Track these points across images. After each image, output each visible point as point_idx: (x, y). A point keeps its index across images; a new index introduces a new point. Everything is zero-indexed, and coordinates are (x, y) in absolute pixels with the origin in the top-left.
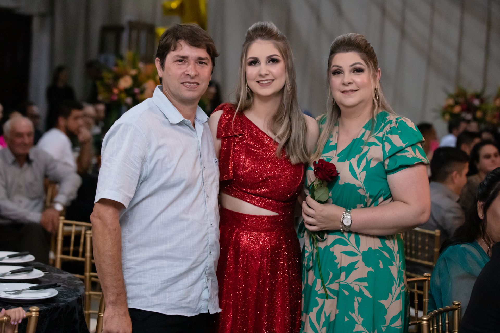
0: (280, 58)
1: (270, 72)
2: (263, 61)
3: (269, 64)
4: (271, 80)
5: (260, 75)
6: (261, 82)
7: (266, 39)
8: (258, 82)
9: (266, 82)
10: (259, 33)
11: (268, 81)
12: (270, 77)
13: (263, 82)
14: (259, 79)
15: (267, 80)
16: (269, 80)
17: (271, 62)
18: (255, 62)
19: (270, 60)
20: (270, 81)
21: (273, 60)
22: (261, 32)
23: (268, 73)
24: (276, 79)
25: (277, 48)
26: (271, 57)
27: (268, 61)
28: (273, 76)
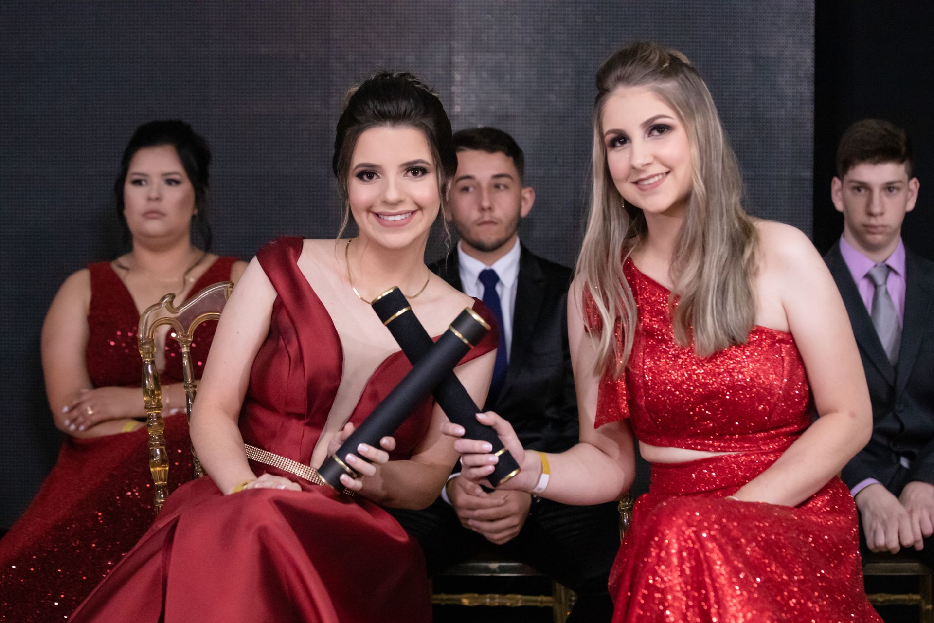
1: (656, 158)
2: (637, 133)
4: (662, 174)
5: (635, 169)
6: (643, 183)
8: (635, 183)
11: (657, 178)
12: (658, 168)
14: (635, 177)
15: (652, 176)
16: (657, 175)
17: (655, 133)
19: (651, 129)
20: (659, 177)
21: (656, 128)
23: (649, 160)
24: (672, 169)
25: (661, 100)
26: (652, 122)
27: (648, 132)
28: (664, 165)
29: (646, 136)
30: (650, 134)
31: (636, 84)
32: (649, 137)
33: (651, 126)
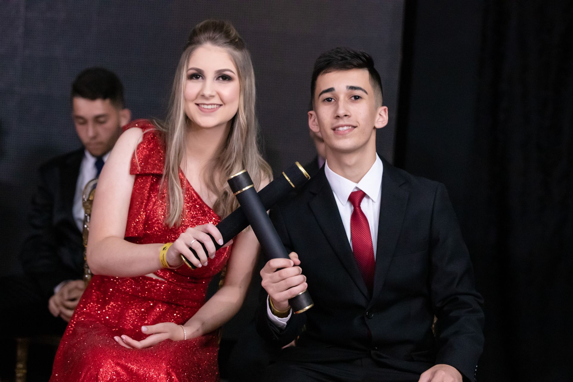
0: (235, 76)
1: (219, 94)
2: (210, 75)
3: (218, 81)
4: (217, 105)
5: (203, 96)
6: (203, 106)
8: (198, 105)
9: (210, 107)
10: (209, 36)
11: (213, 107)
12: (216, 101)
13: (206, 107)
14: (200, 101)
15: (211, 104)
16: (214, 104)
17: (221, 79)
18: (197, 75)
19: (220, 75)
20: (215, 106)
21: (223, 77)
22: (213, 33)
23: (214, 94)
24: (225, 104)
25: (232, 61)
26: (222, 72)
27: (217, 77)
28: (222, 100)
29: (215, 79)
30: (218, 79)
31: (219, 45)
32: (216, 80)
33: (221, 74)
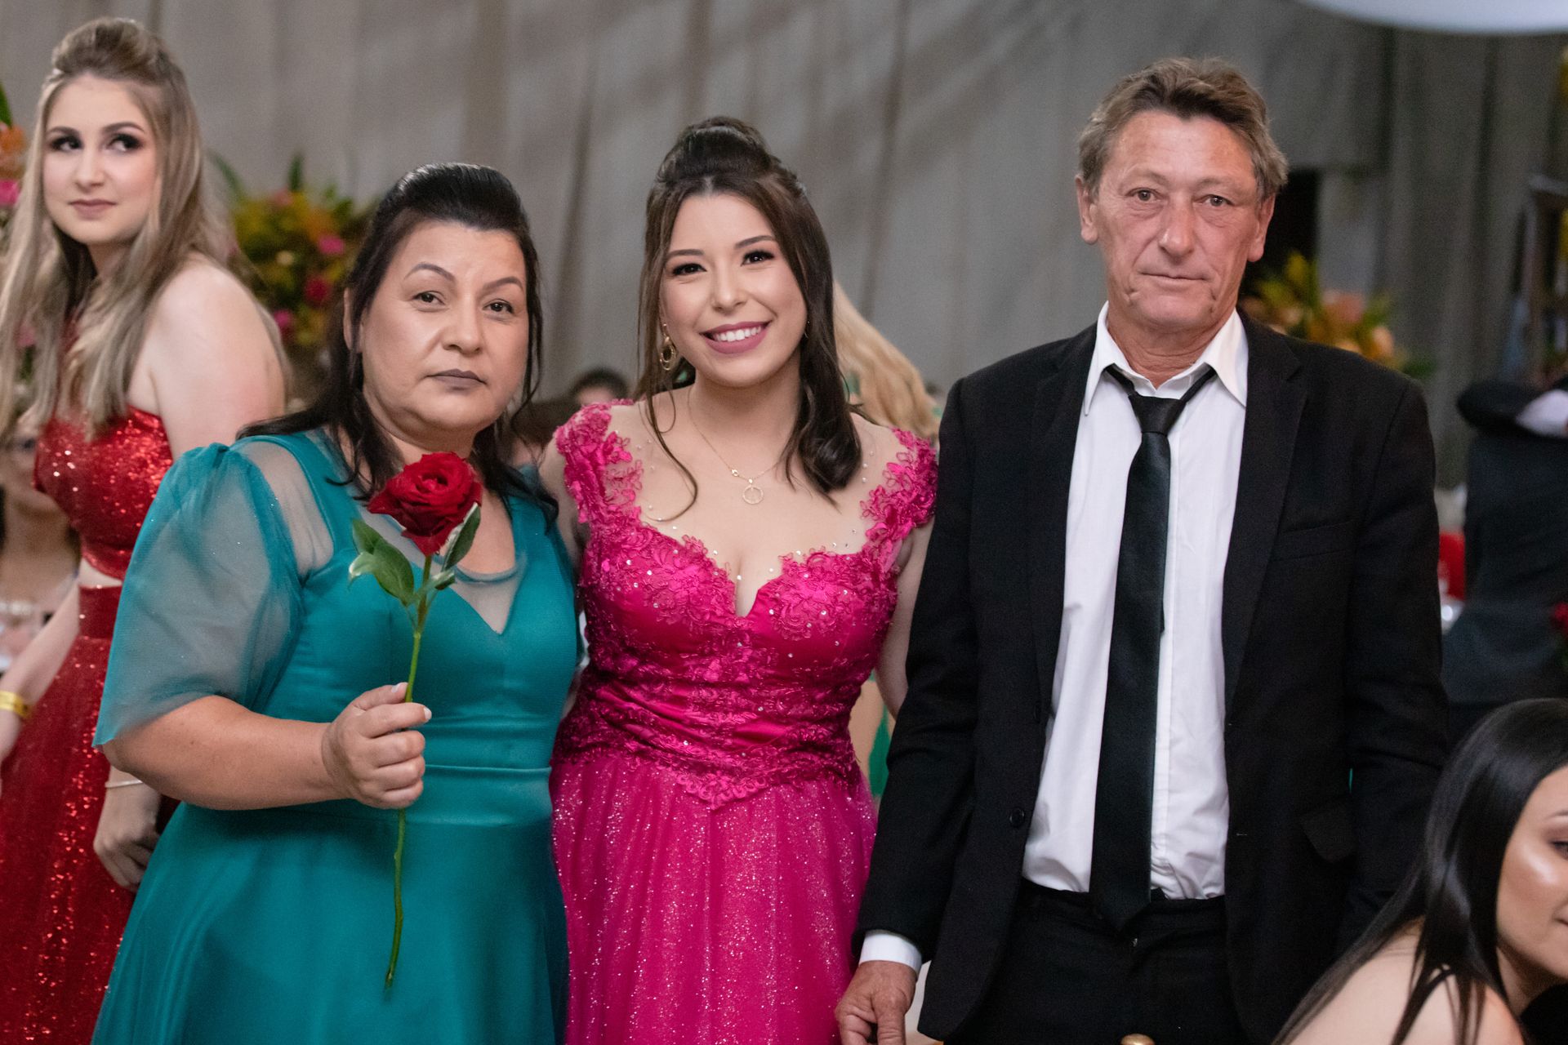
0: (145, 135)
7: (109, 77)
17: (116, 145)
19: (113, 137)
21: (121, 139)
26: (118, 129)
27: (109, 140)
29: (105, 145)
30: (111, 143)
32: (108, 147)
33: (114, 134)
